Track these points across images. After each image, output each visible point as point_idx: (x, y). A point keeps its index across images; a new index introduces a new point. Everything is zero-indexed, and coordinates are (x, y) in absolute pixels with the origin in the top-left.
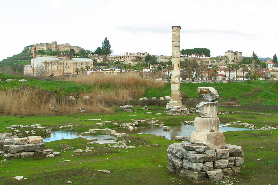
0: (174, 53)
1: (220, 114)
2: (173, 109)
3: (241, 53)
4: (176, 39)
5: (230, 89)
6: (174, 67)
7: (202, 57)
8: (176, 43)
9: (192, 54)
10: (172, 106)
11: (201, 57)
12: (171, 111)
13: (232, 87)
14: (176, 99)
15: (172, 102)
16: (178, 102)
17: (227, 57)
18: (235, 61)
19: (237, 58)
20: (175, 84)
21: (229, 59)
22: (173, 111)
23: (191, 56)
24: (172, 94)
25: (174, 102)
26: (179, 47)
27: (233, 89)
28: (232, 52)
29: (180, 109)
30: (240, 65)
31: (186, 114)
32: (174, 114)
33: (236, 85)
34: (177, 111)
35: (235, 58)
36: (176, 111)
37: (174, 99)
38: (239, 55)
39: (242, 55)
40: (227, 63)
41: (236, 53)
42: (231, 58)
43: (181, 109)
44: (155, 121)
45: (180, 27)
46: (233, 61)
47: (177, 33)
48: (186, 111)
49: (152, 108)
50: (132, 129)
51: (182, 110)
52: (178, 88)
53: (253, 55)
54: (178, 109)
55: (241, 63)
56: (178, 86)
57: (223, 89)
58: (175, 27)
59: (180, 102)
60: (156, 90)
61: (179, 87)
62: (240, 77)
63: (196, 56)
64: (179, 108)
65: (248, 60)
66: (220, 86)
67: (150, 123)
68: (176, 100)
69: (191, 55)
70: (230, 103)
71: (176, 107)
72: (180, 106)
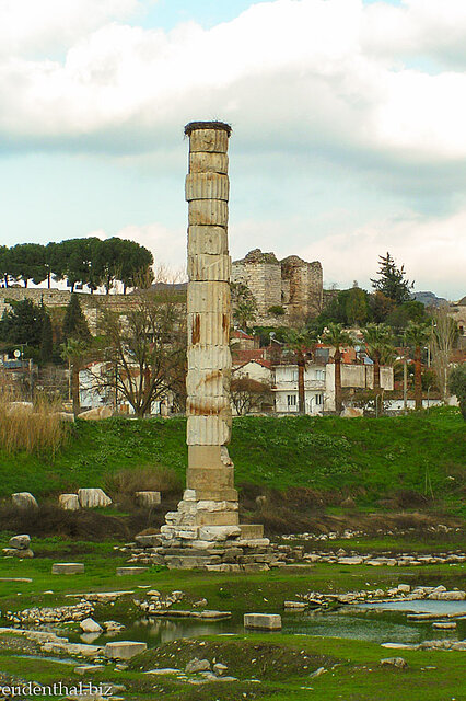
0: (202, 257)
1: (430, 563)
2: (206, 544)
3: (316, 266)
4: (211, 191)
5: (382, 447)
6: (202, 329)
7: (109, 287)
8: (210, 209)
9: (52, 275)
10: (195, 528)
11: (101, 290)
12: (193, 554)
13: (393, 440)
14: (213, 492)
15: (193, 510)
16: (224, 504)
17: (243, 288)
18: (288, 309)
19: (293, 291)
20: (210, 418)
21: (254, 299)
22: (204, 552)
23: (44, 285)
24: (190, 466)
25: (203, 504)
26: (224, 227)
27: (397, 450)
28: (269, 259)
29: (236, 543)
30: (321, 333)
31: (267, 568)
32: (210, 568)
33: (415, 428)
34: (225, 551)
35: (287, 295)
36: (221, 551)
37: (207, 491)
38: (304, 277)
39: (320, 275)
40: (249, 324)
41: (289, 267)
42: (267, 293)
43: (242, 542)
44: (171, 595)
45: (227, 128)
46: (277, 312)
47: (216, 158)
48: (266, 551)
49: (50, 548)
50: (95, 632)
51: (246, 548)
52: (224, 435)
53: (381, 276)
54: (229, 543)
55: (324, 318)
56: (221, 422)
57: (349, 452)
58: (203, 125)
59: (235, 506)
60: (24, 455)
61: (227, 430)
62: (352, 392)
63: (70, 284)
64: (233, 537)
65: (364, 304)
66: (333, 436)
67: (145, 605)
68: (217, 497)
69: (44, 276)
70: (411, 519)
71: (220, 531)
72: (235, 529)
